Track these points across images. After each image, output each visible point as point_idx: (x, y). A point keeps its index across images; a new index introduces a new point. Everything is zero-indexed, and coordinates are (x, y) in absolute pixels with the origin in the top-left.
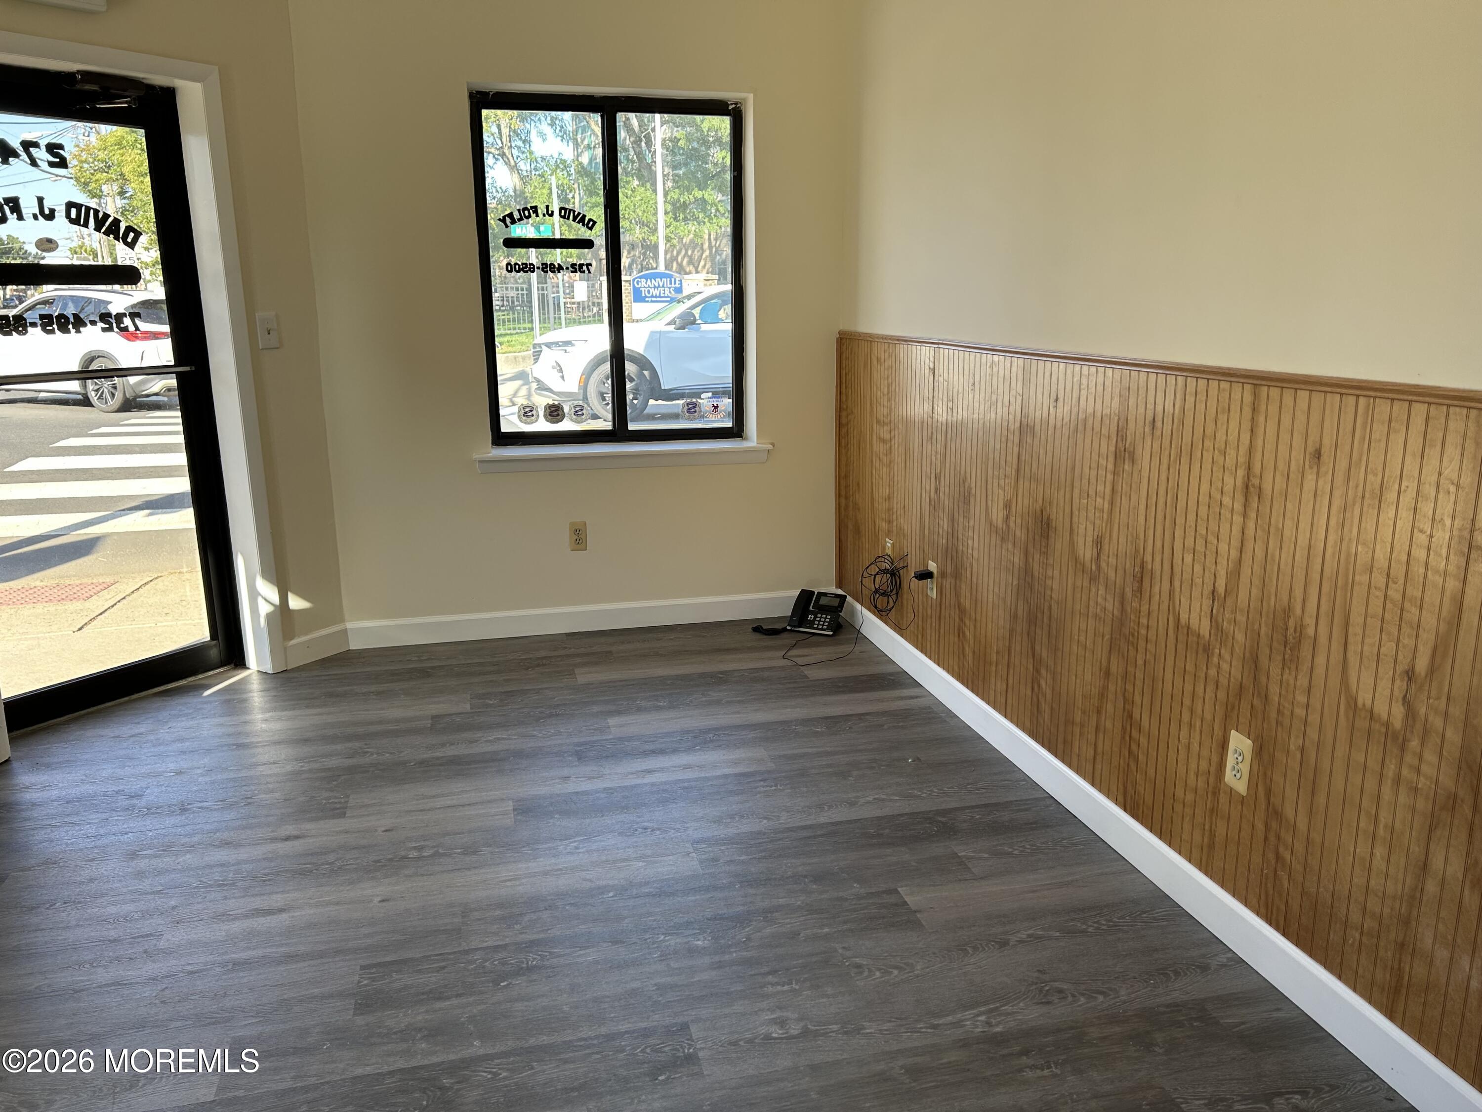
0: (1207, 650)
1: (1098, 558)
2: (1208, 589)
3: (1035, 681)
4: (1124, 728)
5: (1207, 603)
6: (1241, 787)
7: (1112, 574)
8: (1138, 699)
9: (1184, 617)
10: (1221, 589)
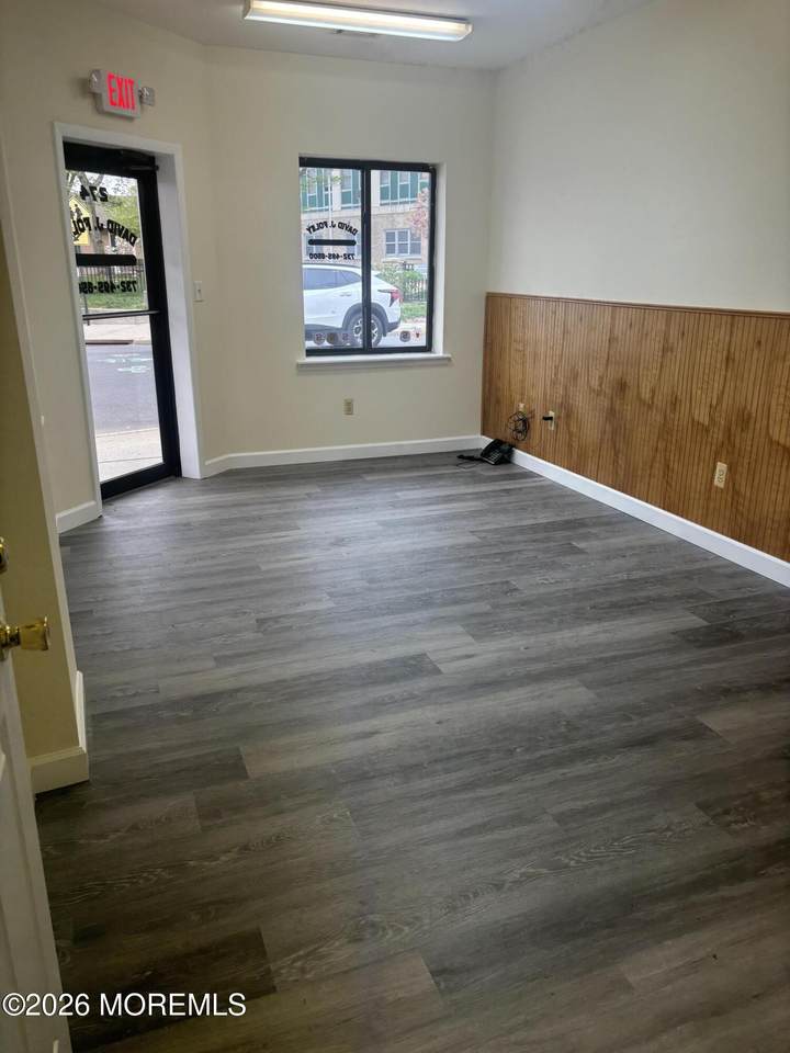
0: (707, 431)
1: (653, 397)
2: (708, 404)
3: (615, 462)
4: (664, 473)
5: (707, 410)
6: (722, 485)
7: (660, 404)
8: (672, 458)
9: (696, 418)
10: (714, 402)
